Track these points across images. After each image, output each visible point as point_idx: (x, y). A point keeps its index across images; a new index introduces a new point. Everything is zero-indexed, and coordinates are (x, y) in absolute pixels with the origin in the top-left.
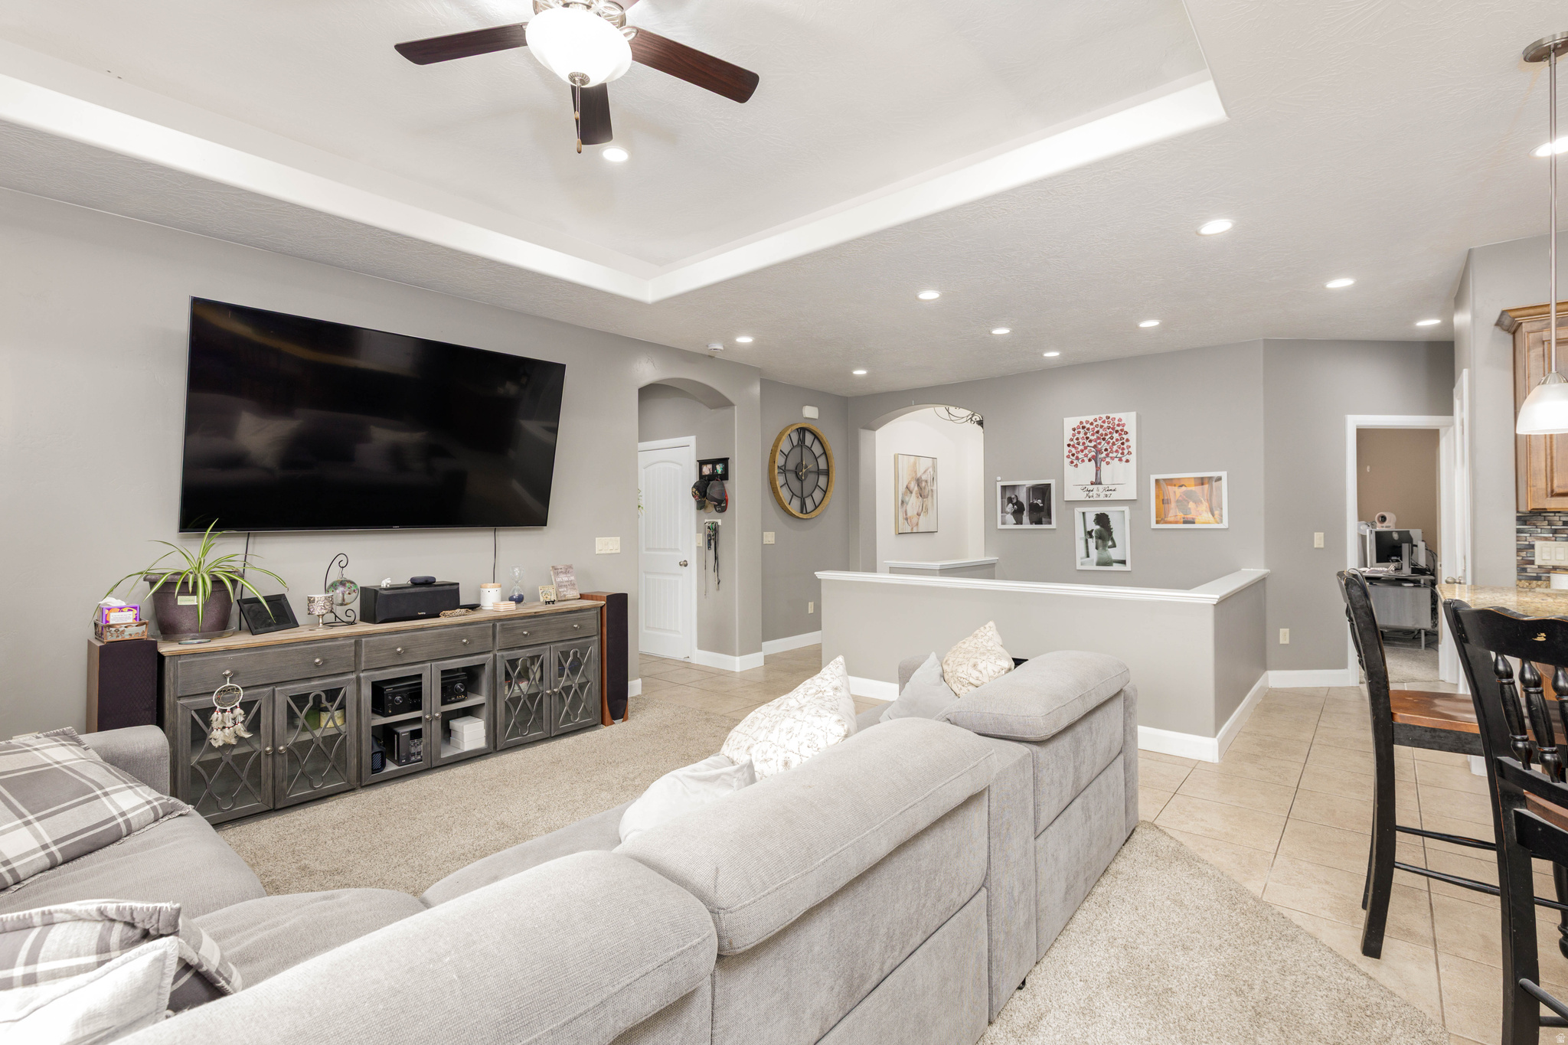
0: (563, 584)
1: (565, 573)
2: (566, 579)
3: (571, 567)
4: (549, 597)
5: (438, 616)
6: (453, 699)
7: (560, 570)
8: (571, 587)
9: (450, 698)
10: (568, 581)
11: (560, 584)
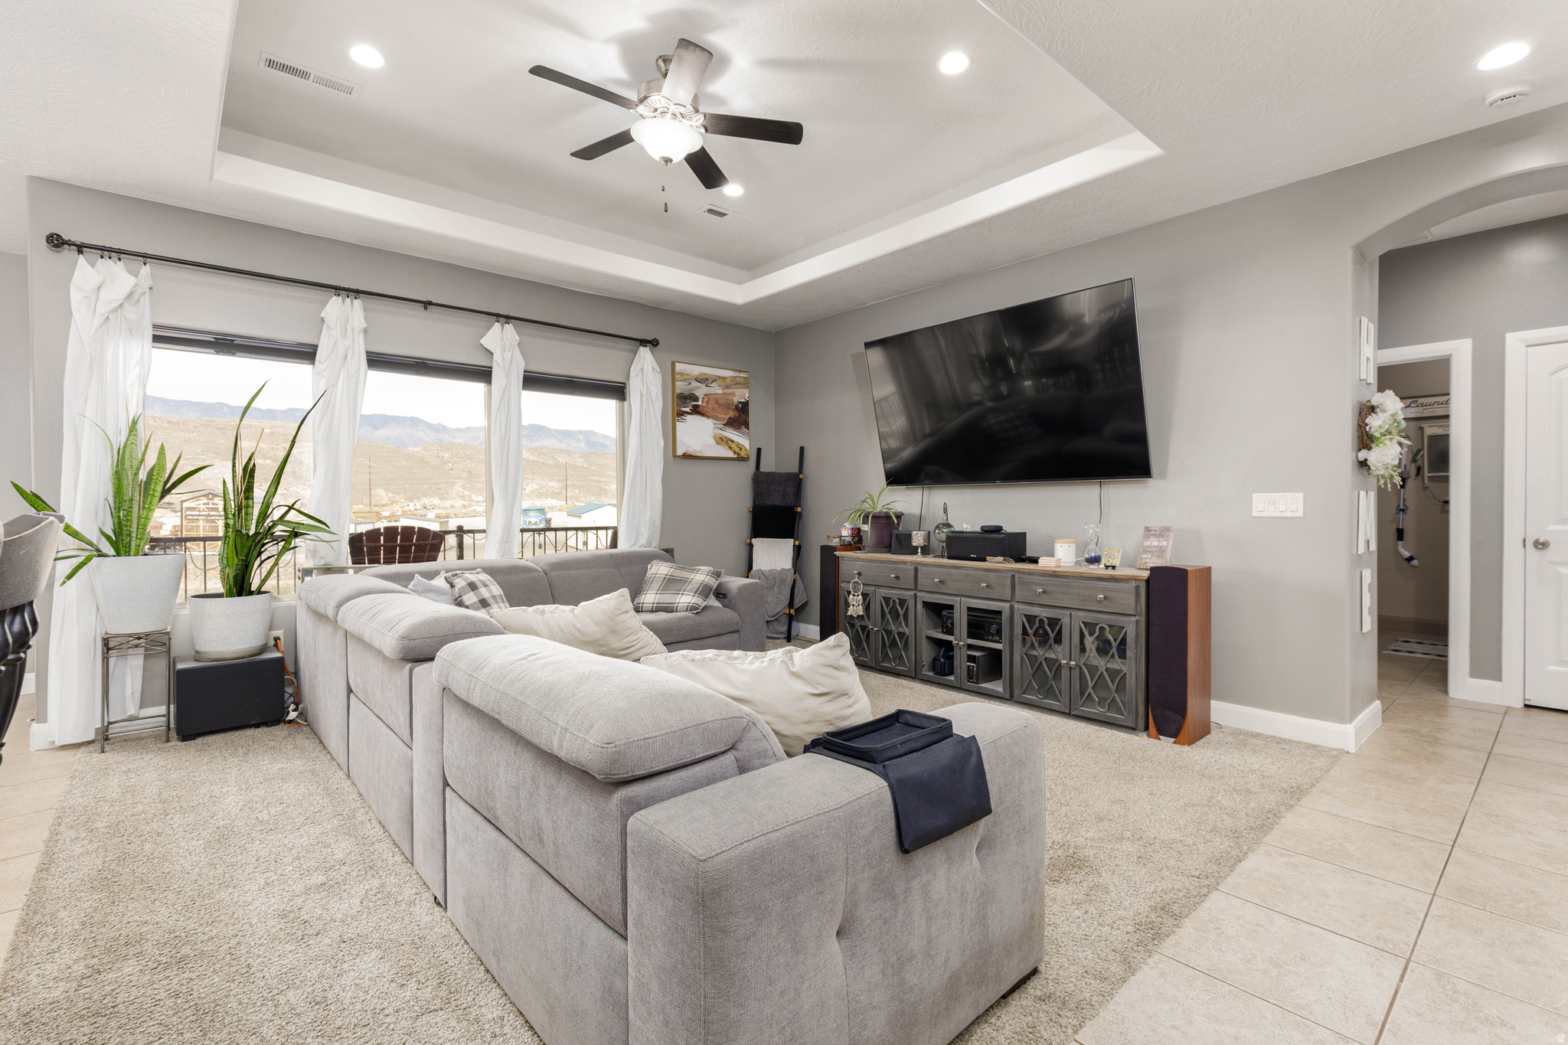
0: (1149, 549)
1: (1159, 536)
2: (1156, 544)
3: (1168, 529)
4: (1111, 561)
5: (984, 560)
6: (990, 638)
7: (1153, 533)
8: (1158, 554)
9: (988, 636)
10: (1156, 547)
11: (1146, 549)
